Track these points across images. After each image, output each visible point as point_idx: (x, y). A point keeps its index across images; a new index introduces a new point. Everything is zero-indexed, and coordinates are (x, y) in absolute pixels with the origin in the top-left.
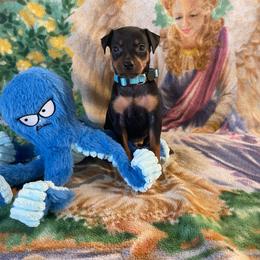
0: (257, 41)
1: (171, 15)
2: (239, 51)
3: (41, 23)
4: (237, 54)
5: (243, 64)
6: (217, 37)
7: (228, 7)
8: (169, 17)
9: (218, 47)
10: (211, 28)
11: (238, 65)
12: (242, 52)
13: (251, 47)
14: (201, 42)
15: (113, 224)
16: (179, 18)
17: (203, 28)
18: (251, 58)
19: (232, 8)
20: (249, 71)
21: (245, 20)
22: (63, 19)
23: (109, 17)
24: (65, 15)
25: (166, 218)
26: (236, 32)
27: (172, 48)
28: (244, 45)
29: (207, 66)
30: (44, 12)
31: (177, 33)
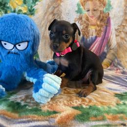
0: (124, 24)
1: (85, 9)
2: (116, 28)
3: (20, 8)
4: (116, 30)
5: (119, 35)
6: (106, 21)
7: (111, 8)
8: (84, 10)
9: (107, 26)
10: (103, 17)
11: (117, 36)
12: (118, 29)
13: (122, 27)
14: (99, 23)
15: (46, 107)
16: (88, 11)
17: (100, 16)
18: (122, 33)
19: (112, 8)
20: (122, 38)
21: (119, 14)
22: (32, 7)
23: (55, 8)
24: (33, 5)
25: (80, 104)
26: (115, 19)
27: (85, 24)
28: (119, 26)
29: (102, 35)
30: (22, 3)
31: (87, 17)
